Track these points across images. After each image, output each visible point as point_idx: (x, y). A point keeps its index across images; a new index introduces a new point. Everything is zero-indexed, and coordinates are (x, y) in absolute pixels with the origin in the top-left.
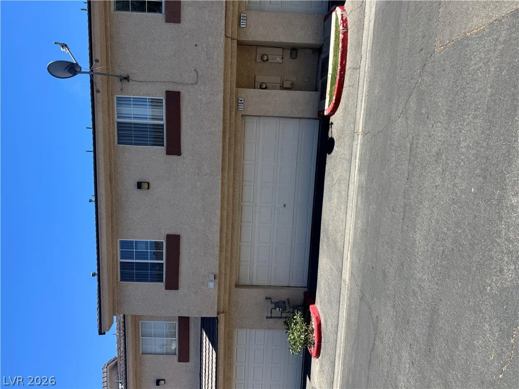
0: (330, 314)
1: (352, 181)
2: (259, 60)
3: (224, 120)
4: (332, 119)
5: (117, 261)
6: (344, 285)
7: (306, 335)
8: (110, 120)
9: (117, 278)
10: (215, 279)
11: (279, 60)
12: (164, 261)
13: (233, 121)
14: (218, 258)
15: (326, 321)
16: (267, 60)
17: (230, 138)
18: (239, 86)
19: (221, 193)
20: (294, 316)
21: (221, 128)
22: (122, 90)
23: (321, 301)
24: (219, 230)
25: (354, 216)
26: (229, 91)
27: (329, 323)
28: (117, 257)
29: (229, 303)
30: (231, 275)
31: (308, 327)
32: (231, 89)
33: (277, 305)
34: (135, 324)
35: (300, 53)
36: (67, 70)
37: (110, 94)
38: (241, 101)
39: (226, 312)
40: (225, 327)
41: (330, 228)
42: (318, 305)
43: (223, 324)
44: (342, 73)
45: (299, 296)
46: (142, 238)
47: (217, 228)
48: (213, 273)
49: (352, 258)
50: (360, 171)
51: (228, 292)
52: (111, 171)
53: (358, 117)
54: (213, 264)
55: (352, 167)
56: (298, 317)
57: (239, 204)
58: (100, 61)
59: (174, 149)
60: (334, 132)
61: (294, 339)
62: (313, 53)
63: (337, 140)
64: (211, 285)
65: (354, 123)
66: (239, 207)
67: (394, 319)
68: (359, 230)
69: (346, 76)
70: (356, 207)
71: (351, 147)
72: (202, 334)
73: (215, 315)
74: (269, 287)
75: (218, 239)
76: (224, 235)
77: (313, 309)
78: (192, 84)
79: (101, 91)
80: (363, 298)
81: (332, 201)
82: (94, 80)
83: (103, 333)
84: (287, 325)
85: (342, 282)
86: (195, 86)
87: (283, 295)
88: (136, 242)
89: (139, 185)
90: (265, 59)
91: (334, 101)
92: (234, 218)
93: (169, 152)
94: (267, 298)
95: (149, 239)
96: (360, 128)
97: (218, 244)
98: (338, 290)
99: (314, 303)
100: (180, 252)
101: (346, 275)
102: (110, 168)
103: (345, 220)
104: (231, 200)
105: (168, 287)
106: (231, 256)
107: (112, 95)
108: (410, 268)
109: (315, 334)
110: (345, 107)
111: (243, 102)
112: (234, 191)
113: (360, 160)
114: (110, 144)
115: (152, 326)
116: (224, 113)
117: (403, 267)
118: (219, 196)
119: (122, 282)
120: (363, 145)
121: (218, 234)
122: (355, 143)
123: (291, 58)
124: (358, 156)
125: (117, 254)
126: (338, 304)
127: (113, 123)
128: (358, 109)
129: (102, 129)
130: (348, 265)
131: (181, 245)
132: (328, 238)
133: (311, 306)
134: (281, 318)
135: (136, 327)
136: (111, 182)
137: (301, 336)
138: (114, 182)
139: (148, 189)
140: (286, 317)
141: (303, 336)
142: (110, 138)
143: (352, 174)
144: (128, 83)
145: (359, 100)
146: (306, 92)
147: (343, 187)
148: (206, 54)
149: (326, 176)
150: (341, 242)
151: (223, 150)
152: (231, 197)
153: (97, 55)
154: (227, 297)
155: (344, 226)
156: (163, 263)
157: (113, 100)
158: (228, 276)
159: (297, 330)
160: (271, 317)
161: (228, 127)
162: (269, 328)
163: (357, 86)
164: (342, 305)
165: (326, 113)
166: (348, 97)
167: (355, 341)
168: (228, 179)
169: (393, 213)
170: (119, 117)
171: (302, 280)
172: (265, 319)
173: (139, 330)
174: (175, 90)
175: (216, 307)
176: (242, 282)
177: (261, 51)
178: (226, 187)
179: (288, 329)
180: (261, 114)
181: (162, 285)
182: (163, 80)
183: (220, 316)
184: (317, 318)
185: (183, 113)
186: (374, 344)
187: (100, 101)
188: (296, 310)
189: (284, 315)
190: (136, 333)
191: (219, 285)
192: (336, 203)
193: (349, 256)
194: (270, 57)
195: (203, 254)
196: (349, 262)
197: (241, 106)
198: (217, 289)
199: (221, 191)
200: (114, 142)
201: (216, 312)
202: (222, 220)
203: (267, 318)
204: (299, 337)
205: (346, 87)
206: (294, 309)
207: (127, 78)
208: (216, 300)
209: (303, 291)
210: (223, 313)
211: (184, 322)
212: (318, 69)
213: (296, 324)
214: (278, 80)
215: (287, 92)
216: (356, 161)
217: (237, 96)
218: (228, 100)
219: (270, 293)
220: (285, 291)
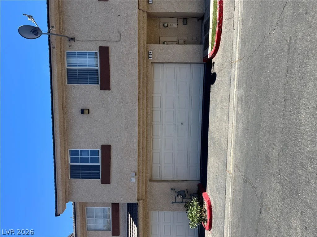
0: (218, 197)
1: (232, 97)
2: (162, 26)
3: (139, 65)
4: (213, 60)
5: (68, 164)
6: (229, 175)
7: (201, 214)
8: (62, 67)
9: (68, 176)
10: (135, 175)
11: (175, 26)
12: (100, 164)
13: (145, 66)
14: (137, 160)
15: (215, 203)
16: (167, 26)
17: (143, 78)
18: (149, 42)
19: (139, 116)
20: (192, 201)
21: (137, 70)
22: (70, 47)
23: (210, 190)
24: (137, 141)
25: (235, 122)
26: (142, 46)
27: (218, 205)
28: (68, 162)
29: (146, 193)
30: (146, 173)
31: (202, 208)
32: (144, 44)
33: (179, 193)
34: (82, 209)
35: (189, 21)
36: (32, 32)
37: (62, 50)
38: (150, 52)
39: (144, 200)
40: (144, 209)
41: (216, 135)
42: (208, 192)
43: (142, 207)
44: (220, 25)
45: (194, 187)
46: (85, 148)
47: (136, 140)
48: (134, 172)
49: (235, 153)
50: (239, 87)
51: (144, 185)
52: (63, 103)
53: (234, 50)
54: (134, 165)
55: (231, 88)
56: (194, 201)
57: (151, 124)
58: (55, 27)
59: (106, 85)
60: (215, 69)
61: (192, 217)
62: (198, 21)
63: (218, 73)
64: (133, 180)
65: (232, 56)
66: (151, 126)
67: (281, 192)
68: (240, 131)
69: (223, 27)
70: (237, 114)
71: (230, 73)
72: (128, 216)
73: (136, 202)
74: (174, 181)
75: (137, 147)
76: (141, 145)
77: (205, 195)
78: (117, 41)
79: (55, 47)
80: (247, 181)
81: (216, 116)
82: (51, 40)
83: (58, 215)
84: (187, 207)
85: (227, 173)
86: (119, 42)
87: (183, 186)
88: (81, 151)
89: (82, 111)
90: (166, 25)
91: (215, 46)
92: (148, 133)
93: (102, 89)
94: (172, 189)
95: (89, 148)
96: (237, 57)
97: (137, 151)
98: (224, 179)
99: (205, 191)
100: (111, 156)
101: (231, 167)
102: (62, 100)
103: (227, 127)
104: (145, 120)
105: (103, 182)
106: (146, 159)
107: (64, 50)
108: (296, 146)
109: (207, 213)
110: (223, 48)
111: (151, 53)
112: (147, 114)
113: (238, 79)
114: (62, 83)
115: (94, 211)
116: (139, 61)
117: (287, 146)
118: (137, 117)
119: (72, 179)
120: (239, 68)
121: (137, 144)
122: (233, 70)
123: (183, 24)
124: (236, 78)
125: (68, 160)
126: (224, 190)
127: (65, 69)
128: (234, 46)
129: (56, 73)
130: (232, 159)
131: (111, 152)
132: (214, 143)
133: (203, 193)
134: (182, 202)
135: (83, 211)
136: (63, 110)
137: (197, 215)
138: (65, 110)
139: (89, 113)
140: (186, 202)
141: (198, 215)
142: (62, 79)
143: (232, 92)
144: (74, 42)
145: (235, 39)
146: (194, 45)
147: (225, 104)
148: (126, 21)
149: (210, 100)
150: (225, 144)
151: (139, 85)
152: (145, 118)
153: (53, 23)
154: (144, 188)
155: (227, 132)
156: (99, 165)
157: (64, 54)
158: (145, 174)
159: (194, 211)
160: (175, 202)
161: (142, 70)
162: (174, 210)
163: (232, 30)
164: (228, 190)
165: (209, 57)
166: (225, 40)
167: (241, 215)
168: (143, 106)
169: (273, 106)
170: (68, 66)
171: (195, 176)
172: (171, 204)
173: (85, 213)
174: (106, 46)
175: (137, 196)
176: (154, 178)
177: (163, 20)
178: (141, 111)
179: (188, 210)
180: (164, 62)
181: (99, 181)
182: (98, 39)
183: (140, 202)
184: (208, 201)
185: (111, 61)
186: (260, 216)
187: (55, 54)
188: (193, 197)
189: (184, 200)
190: (83, 216)
191: (138, 180)
192: (219, 117)
193: (232, 153)
194: (169, 25)
195: (126, 158)
196: (232, 157)
197: (150, 57)
198: (137, 183)
199: (138, 114)
200: (65, 82)
201: (137, 199)
202: (139, 135)
203: (173, 203)
204: (196, 215)
205: (223, 34)
206: (191, 196)
207: (73, 39)
208: (137, 191)
209: (197, 183)
210: (142, 200)
211: (115, 207)
212: (202, 30)
213: (193, 206)
214: (175, 39)
215: (181, 46)
216: (234, 83)
217: (147, 49)
218: (141, 52)
219: (174, 185)
220: (184, 184)
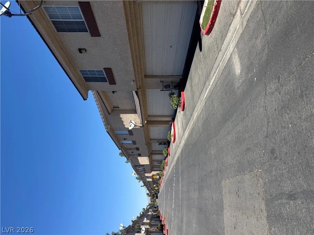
5: (81, 76)
8: (46, 21)
10: (133, 81)
12: (105, 76)
22: (44, 2)
42: (185, 93)
46: (91, 69)
47: (131, 65)
66: (143, 48)
74: (162, 76)
76: (135, 65)
83: (85, 100)
88: (88, 70)
93: (93, 35)
94: (161, 82)
95: (94, 69)
105: (111, 84)
119: (87, 82)
121: (132, 68)
127: (49, 21)
131: (113, 71)
133: (182, 92)
134: (168, 90)
138: (64, 49)
139: (86, 52)
142: (51, 29)
154: (141, 82)
160: (163, 90)
170: (51, 18)
174: (85, 1)
176: (148, 75)
181: (107, 83)
183: (139, 90)
185: (95, 14)
195: (125, 74)
200: (54, 31)
203: (161, 90)
208: (136, 87)
